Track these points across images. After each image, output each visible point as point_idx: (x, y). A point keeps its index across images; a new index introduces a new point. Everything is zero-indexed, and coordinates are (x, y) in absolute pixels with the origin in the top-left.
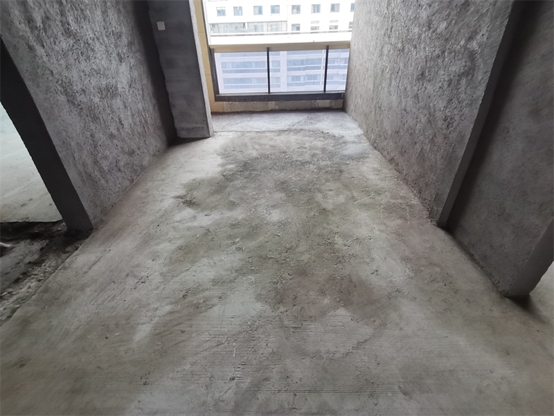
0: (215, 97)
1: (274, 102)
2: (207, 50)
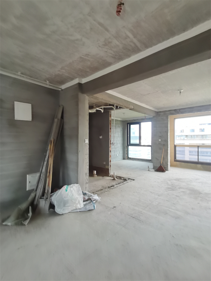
0: (174, 160)
1: (200, 165)
2: (174, 146)
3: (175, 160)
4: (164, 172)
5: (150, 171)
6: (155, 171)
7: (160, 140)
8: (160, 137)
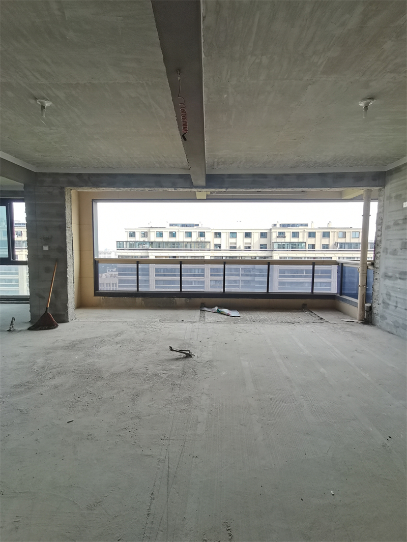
3: (97, 293)
4: (55, 328)
5: (14, 331)
6: (30, 329)
7: (46, 248)
8: (47, 240)
